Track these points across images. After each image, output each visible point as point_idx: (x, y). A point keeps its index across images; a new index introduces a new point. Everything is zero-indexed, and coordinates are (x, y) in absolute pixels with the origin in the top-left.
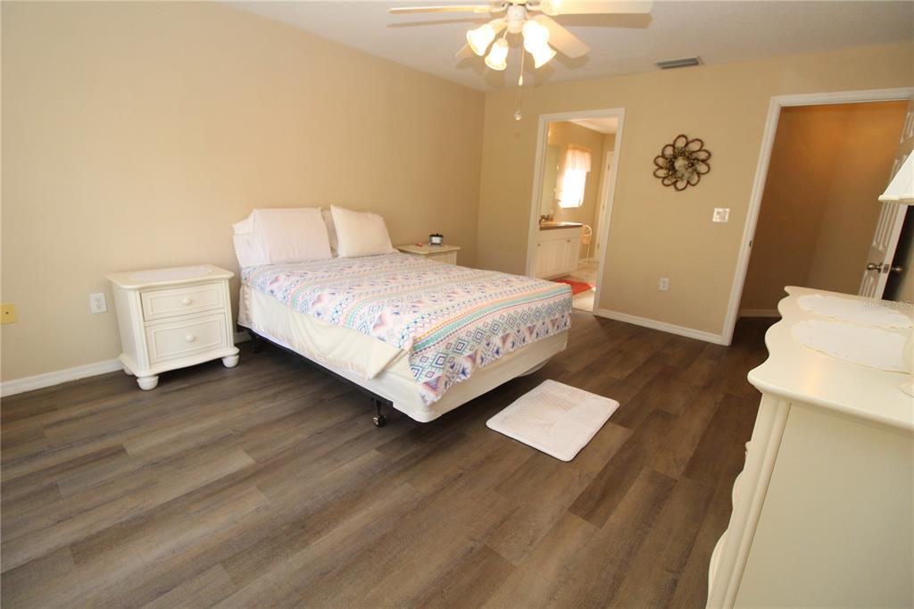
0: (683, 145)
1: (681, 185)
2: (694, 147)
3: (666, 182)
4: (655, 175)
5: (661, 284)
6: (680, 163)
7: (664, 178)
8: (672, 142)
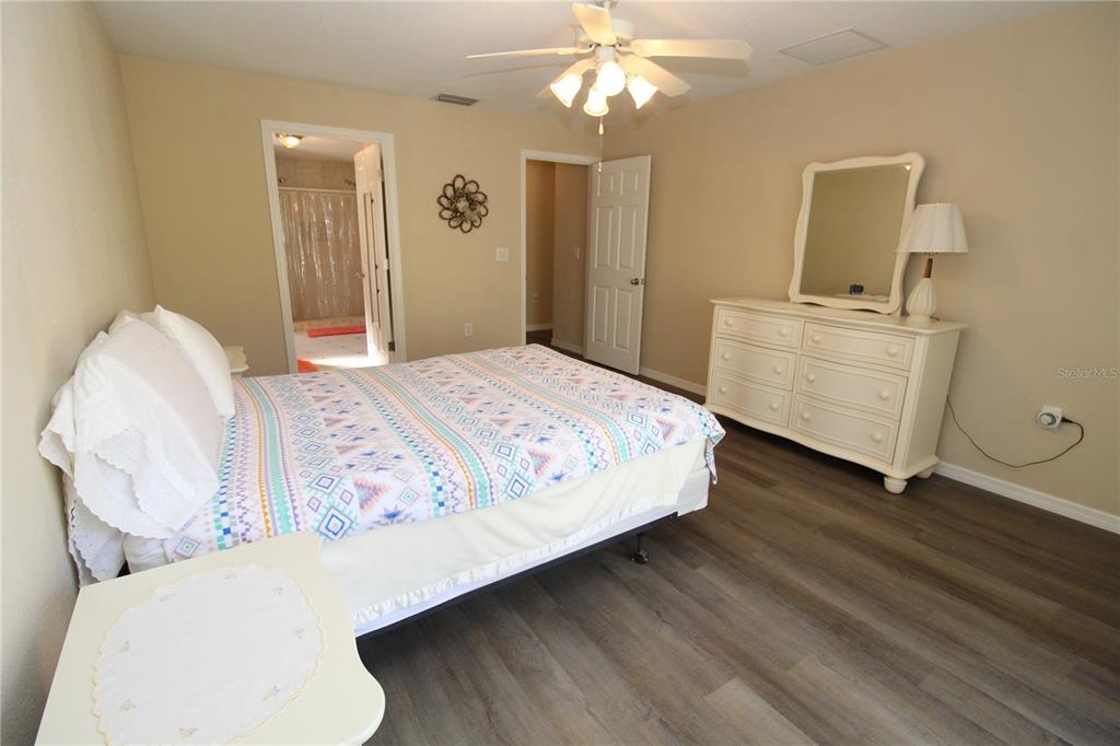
0: (462, 186)
1: (466, 226)
2: (472, 188)
3: (453, 224)
4: (441, 216)
5: (466, 330)
6: (462, 205)
7: (451, 219)
8: (451, 182)
